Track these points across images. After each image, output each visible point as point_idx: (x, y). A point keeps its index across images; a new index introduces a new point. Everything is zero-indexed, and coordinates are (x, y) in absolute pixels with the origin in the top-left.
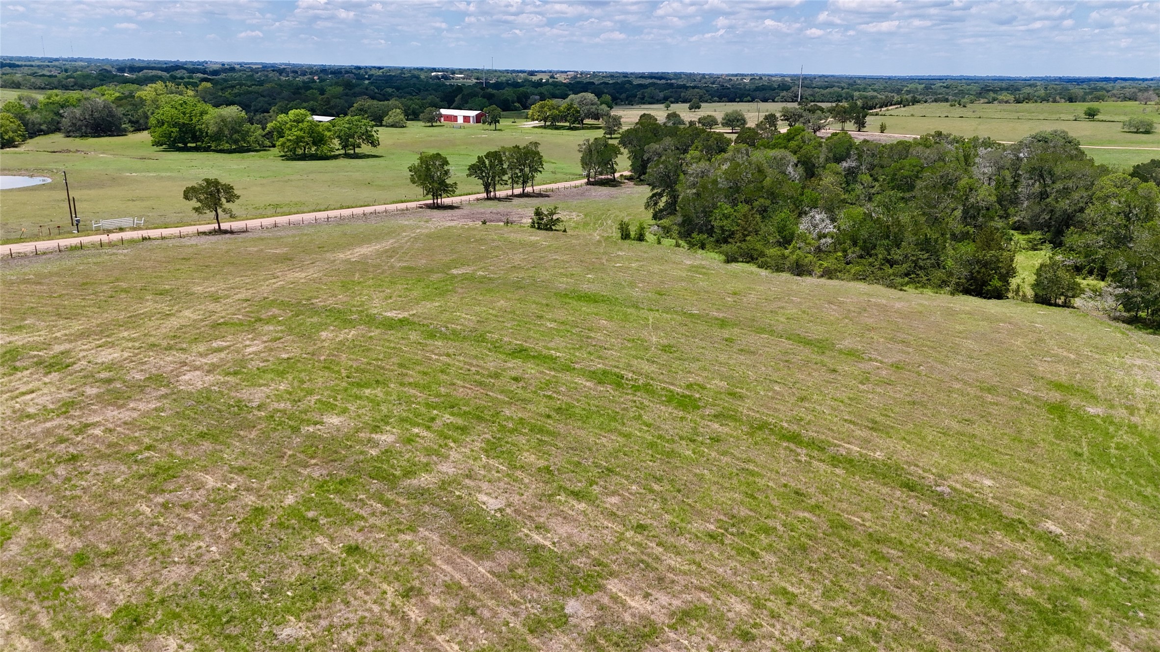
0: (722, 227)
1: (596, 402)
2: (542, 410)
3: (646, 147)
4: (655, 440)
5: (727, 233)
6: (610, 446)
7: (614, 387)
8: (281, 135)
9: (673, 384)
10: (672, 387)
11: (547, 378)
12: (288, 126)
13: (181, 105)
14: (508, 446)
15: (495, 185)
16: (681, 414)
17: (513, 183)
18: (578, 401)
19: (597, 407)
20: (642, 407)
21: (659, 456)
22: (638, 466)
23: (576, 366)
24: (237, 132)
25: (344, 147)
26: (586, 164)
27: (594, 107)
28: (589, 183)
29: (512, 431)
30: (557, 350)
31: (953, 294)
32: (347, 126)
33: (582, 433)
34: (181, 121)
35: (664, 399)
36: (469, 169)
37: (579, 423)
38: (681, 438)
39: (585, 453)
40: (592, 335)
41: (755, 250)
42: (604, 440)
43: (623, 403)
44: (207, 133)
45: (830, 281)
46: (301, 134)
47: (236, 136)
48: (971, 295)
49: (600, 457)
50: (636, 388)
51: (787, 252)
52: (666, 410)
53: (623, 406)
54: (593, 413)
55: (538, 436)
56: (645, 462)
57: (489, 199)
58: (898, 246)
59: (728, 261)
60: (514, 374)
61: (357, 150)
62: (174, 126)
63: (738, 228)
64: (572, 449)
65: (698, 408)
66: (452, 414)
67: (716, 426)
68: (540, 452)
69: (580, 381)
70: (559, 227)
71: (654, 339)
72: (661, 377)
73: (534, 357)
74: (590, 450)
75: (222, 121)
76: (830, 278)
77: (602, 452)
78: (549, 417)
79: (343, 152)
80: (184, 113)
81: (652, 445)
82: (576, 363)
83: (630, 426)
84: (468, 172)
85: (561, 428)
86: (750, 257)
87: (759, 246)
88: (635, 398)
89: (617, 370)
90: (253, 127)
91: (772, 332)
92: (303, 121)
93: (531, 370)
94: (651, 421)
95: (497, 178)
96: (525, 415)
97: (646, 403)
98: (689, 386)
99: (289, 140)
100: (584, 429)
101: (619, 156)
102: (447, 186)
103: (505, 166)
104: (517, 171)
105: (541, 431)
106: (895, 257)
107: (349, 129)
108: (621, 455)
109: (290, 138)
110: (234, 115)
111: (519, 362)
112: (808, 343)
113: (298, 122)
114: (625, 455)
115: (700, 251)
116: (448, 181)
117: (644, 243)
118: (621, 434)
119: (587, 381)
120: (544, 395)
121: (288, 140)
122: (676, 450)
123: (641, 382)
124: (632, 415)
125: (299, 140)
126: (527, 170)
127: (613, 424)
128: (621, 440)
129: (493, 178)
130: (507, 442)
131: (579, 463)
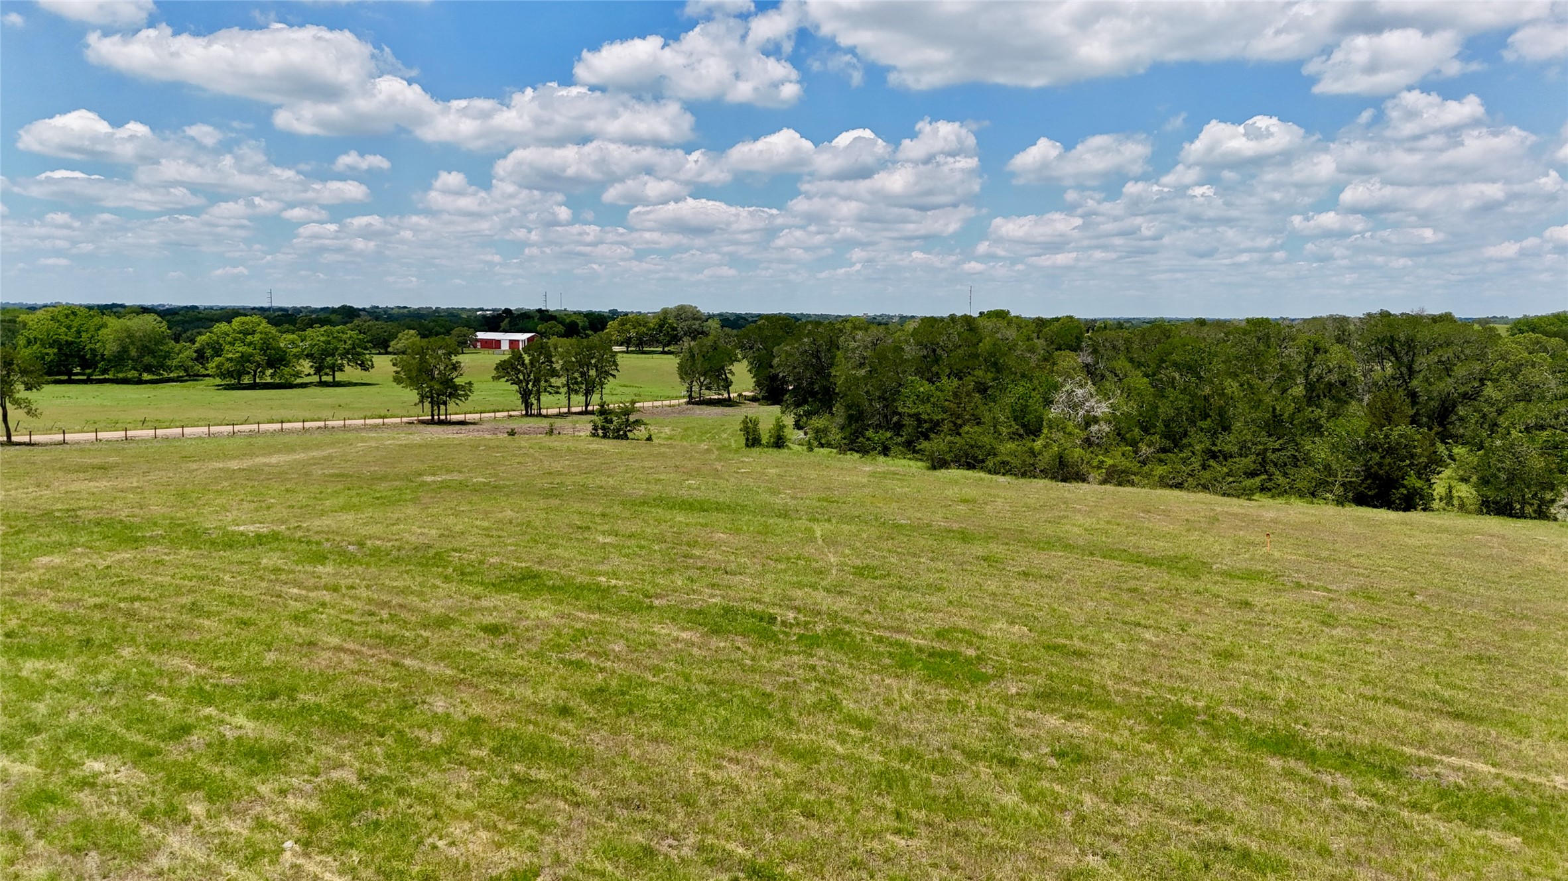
0: (917, 416)
1: (708, 672)
2: (548, 694)
3: (776, 349)
4: (895, 764)
5: (926, 426)
6: (753, 788)
7: (753, 638)
8: (218, 352)
9: (900, 630)
10: (901, 637)
11: (579, 625)
12: (229, 339)
13: (67, 316)
14: (402, 802)
15: (539, 393)
16: (945, 694)
17: (569, 393)
18: (657, 670)
19: (710, 683)
20: (831, 680)
21: (921, 815)
22: (859, 854)
23: (656, 602)
24: (152, 352)
25: (318, 371)
26: (686, 374)
27: (697, 322)
28: (688, 403)
29: (430, 757)
30: (615, 575)
31: (1340, 502)
32: (322, 339)
33: (665, 753)
34: (63, 337)
35: (887, 661)
36: (497, 368)
37: (657, 727)
38: (972, 756)
39: (670, 815)
40: (697, 552)
41: (979, 448)
42: (735, 772)
43: (779, 673)
44: (103, 355)
45: (1120, 489)
46: (250, 350)
47: (147, 359)
48: (1368, 505)
49: (722, 826)
50: (810, 642)
51: (1039, 444)
52: (906, 689)
53: (782, 679)
54: (699, 697)
55: (518, 768)
56: (876, 835)
57: (527, 415)
58: (1227, 428)
59: (934, 468)
60: (489, 620)
61: (339, 376)
62: (51, 346)
63: (945, 416)
64: (626, 802)
65: (986, 679)
66: (255, 715)
67: (1053, 721)
68: (511, 817)
69: (665, 630)
70: (641, 432)
71: (833, 559)
72: (867, 617)
73: (553, 589)
74: (688, 803)
75: (128, 337)
76: (1120, 484)
77: (729, 809)
78: (565, 711)
79: (316, 379)
80: (69, 328)
81: (887, 780)
82: (658, 596)
83: (812, 728)
84: (494, 373)
85: (599, 742)
86: (970, 461)
87: (987, 440)
88: (811, 661)
89: (759, 608)
90: (178, 347)
91: (1068, 547)
92: (254, 332)
93: (542, 610)
94: (867, 713)
95: (543, 383)
96: (490, 710)
97: (843, 670)
98: (940, 635)
99: (230, 360)
100: (668, 742)
101: (735, 363)
102: (456, 388)
103: (557, 366)
104: (576, 375)
105: (531, 752)
106: (1226, 448)
107: (329, 343)
108: (794, 816)
109: (230, 355)
110: (149, 328)
111: (513, 598)
112: (1152, 562)
113: (246, 333)
114: (810, 815)
115: (882, 459)
116: (458, 381)
117: (786, 450)
118: (784, 750)
119: (684, 629)
120: (562, 661)
121: (228, 359)
122: (971, 791)
123: (820, 628)
124: (810, 699)
125: (245, 359)
126: (593, 373)
127: (758, 723)
128: (791, 769)
129: (537, 382)
130: (401, 792)
131: (649, 852)
